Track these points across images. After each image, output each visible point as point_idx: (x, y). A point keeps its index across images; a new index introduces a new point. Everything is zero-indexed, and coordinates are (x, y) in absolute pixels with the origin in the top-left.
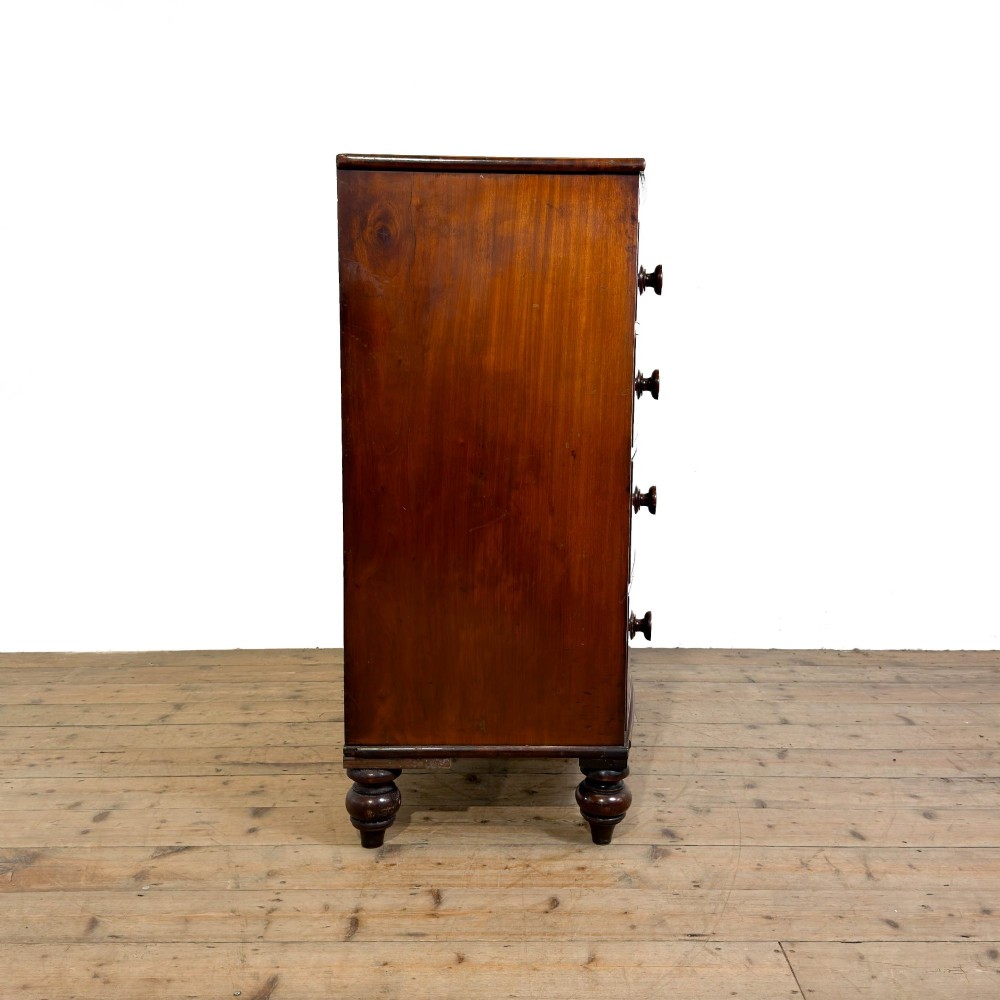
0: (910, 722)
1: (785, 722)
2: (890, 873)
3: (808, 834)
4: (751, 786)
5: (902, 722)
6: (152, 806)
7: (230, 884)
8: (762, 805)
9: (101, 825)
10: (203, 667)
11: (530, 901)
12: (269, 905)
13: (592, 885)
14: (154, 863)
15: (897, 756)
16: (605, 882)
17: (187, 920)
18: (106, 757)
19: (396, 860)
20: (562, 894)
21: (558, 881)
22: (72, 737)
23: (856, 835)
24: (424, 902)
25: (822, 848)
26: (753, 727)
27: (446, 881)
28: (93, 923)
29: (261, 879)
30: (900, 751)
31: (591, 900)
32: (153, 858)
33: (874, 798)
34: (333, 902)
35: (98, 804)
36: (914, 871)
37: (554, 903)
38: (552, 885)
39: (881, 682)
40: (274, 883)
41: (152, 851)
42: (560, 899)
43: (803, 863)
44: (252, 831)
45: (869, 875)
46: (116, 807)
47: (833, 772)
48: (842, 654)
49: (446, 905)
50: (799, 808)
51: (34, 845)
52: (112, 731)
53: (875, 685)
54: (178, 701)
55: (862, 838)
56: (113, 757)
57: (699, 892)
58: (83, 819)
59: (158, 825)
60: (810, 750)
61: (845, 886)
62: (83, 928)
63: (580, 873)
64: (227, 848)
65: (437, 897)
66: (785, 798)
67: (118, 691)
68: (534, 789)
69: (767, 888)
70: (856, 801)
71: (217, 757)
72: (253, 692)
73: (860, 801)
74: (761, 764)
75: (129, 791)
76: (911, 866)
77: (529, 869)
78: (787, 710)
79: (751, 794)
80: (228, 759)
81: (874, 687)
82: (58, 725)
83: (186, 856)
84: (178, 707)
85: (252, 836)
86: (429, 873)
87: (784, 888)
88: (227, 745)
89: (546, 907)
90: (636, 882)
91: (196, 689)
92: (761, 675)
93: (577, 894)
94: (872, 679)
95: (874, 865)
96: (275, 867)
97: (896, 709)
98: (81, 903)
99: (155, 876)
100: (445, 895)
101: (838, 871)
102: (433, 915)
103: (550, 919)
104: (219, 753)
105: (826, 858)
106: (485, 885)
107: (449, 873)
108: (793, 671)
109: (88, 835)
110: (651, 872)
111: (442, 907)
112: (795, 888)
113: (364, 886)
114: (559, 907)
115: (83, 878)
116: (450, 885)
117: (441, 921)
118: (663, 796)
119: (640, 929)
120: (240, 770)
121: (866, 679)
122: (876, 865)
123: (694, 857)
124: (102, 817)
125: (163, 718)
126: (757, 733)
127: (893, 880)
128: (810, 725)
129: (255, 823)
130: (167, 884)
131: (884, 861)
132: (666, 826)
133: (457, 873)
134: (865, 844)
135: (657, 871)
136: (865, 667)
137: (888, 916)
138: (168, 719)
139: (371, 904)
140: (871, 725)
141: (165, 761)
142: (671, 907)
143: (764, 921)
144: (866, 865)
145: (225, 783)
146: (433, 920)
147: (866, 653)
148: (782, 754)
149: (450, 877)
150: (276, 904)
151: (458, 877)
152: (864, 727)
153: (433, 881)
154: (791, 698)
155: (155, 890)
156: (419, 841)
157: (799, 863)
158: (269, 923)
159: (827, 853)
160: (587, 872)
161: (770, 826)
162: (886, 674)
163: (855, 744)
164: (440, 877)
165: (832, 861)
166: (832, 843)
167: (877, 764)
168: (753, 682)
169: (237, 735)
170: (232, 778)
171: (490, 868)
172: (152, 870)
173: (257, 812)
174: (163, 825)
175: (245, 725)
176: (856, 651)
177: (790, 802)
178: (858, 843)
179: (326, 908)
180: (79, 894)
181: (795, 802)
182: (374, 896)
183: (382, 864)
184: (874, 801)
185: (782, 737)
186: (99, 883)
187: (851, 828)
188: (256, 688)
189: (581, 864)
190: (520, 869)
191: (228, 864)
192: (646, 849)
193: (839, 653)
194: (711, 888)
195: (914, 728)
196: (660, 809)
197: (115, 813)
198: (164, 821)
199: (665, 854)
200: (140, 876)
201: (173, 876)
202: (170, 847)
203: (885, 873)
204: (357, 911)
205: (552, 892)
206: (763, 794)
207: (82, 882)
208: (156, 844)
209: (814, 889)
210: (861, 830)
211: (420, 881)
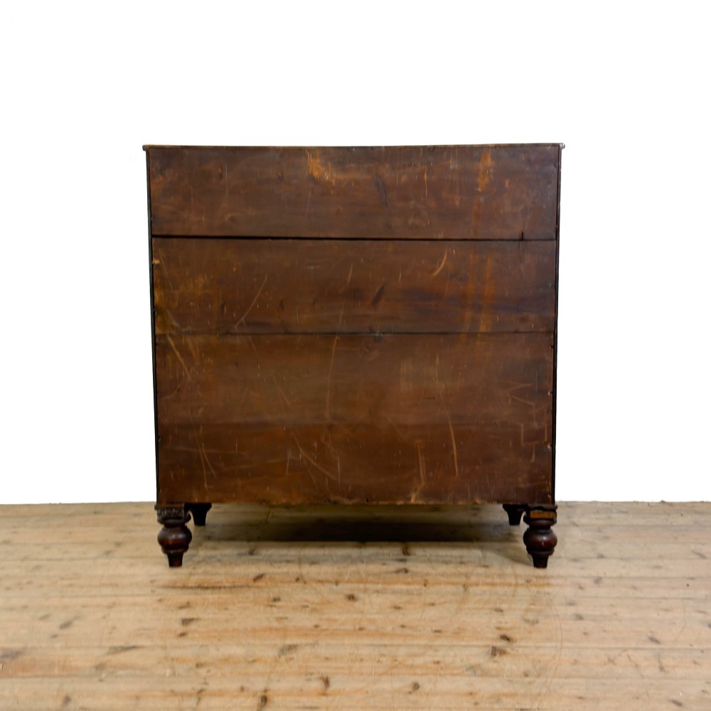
0: (702, 556)
1: (601, 557)
2: (678, 667)
3: (615, 638)
4: (571, 604)
5: (696, 556)
6: (104, 617)
7: (168, 672)
8: (580, 618)
9: (66, 631)
10: (136, 515)
11: (397, 685)
12: (199, 687)
13: (445, 674)
14: (110, 657)
15: (690, 582)
16: (456, 672)
17: (137, 698)
18: (65, 582)
19: (294, 656)
20: (421, 680)
21: (419, 671)
22: (38, 568)
23: (653, 640)
24: (317, 685)
25: (625, 650)
26: (575, 560)
27: (333, 671)
28: (67, 700)
29: (192, 668)
30: (692, 579)
31: (445, 684)
32: (108, 654)
33: (669, 613)
34: (246, 685)
35: (63, 617)
36: (697, 666)
37: (416, 686)
38: (414, 674)
39: (682, 526)
40: (203, 671)
41: (107, 649)
42: (420, 683)
43: (609, 660)
44: (183, 635)
45: (662, 668)
46: (77, 618)
47: (638, 594)
48: (651, 505)
49: (335, 685)
50: (609, 620)
51: (17, 646)
52: (68, 563)
53: (676, 529)
54: (118, 540)
55: (658, 642)
57: (527, 680)
58: (52, 626)
59: (110, 631)
60: (620, 578)
61: (643, 677)
62: (59, 703)
63: (436, 666)
64: (164, 647)
65: (327, 682)
66: (597, 613)
67: (70, 533)
68: (400, 606)
69: (581, 677)
70: (655, 615)
71: (152, 582)
73: (658, 614)
74: (581, 588)
75: (86, 606)
76: (695, 663)
77: (397, 663)
78: (603, 547)
79: (572, 610)
80: (160, 583)
82: (25, 559)
83: (134, 653)
84: (118, 544)
85: (182, 638)
86: (320, 665)
87: (594, 677)
88: (158, 572)
89: (410, 689)
90: (479, 672)
92: (584, 521)
93: (434, 681)
94: (674, 524)
95: (665, 662)
96: (202, 660)
97: (693, 547)
98: (56, 686)
99: (111, 667)
100: (332, 681)
101: (637, 666)
102: (324, 694)
103: (413, 697)
104: (153, 578)
105: (629, 656)
106: (362, 674)
107: (335, 665)
108: (609, 518)
109: (57, 638)
110: (491, 665)
111: (330, 689)
112: (603, 678)
113: (270, 673)
114: (420, 689)
115: (56, 668)
116: (336, 674)
117: (330, 698)
118: (501, 611)
119: (482, 705)
121: (669, 524)
122: (667, 662)
123: (526, 656)
124: (66, 625)
125: (108, 553)
126: (579, 565)
127: (679, 672)
128: (622, 559)
129: (184, 629)
130: (120, 672)
131: (674, 658)
132: (503, 632)
133: (341, 665)
134: (659, 646)
135: (495, 665)
136: (669, 514)
137: (675, 697)
138: (111, 554)
139: (274, 686)
140: (671, 559)
141: (111, 585)
142: (506, 690)
143: (578, 700)
144: (659, 662)
145: (159, 601)
146: (324, 698)
147: (671, 504)
148: (598, 581)
149: (337, 668)
150: (205, 686)
151: (342, 668)
152: (665, 560)
153: (322, 670)
154: (607, 538)
155: (111, 677)
156: (311, 641)
157: (606, 659)
158: (199, 699)
159: (630, 652)
160: (442, 665)
161: (585, 634)
162: (687, 520)
163: (657, 573)
164: (327, 667)
165: (633, 659)
166: (634, 645)
167: (674, 588)
171: (366, 661)
172: (108, 663)
173: (186, 622)
174: (114, 631)
176: (663, 502)
177: (603, 616)
178: (654, 646)
179: (242, 689)
180: (54, 679)
181: (607, 616)
182: (279, 681)
183: (283, 658)
184: (669, 615)
185: (599, 568)
186: (68, 671)
187: (650, 635)
189: (437, 659)
190: (389, 663)
191: (166, 658)
192: (487, 649)
194: (539, 676)
195: (706, 561)
196: (499, 620)
197: (76, 622)
198: (115, 628)
199: (503, 652)
200: (100, 667)
201: (124, 667)
202: (122, 646)
203: (674, 667)
204: (266, 691)
205: (413, 679)
206: (581, 610)
207: (56, 671)
208: (109, 644)
209: (618, 679)
210: (658, 637)
211: (312, 671)
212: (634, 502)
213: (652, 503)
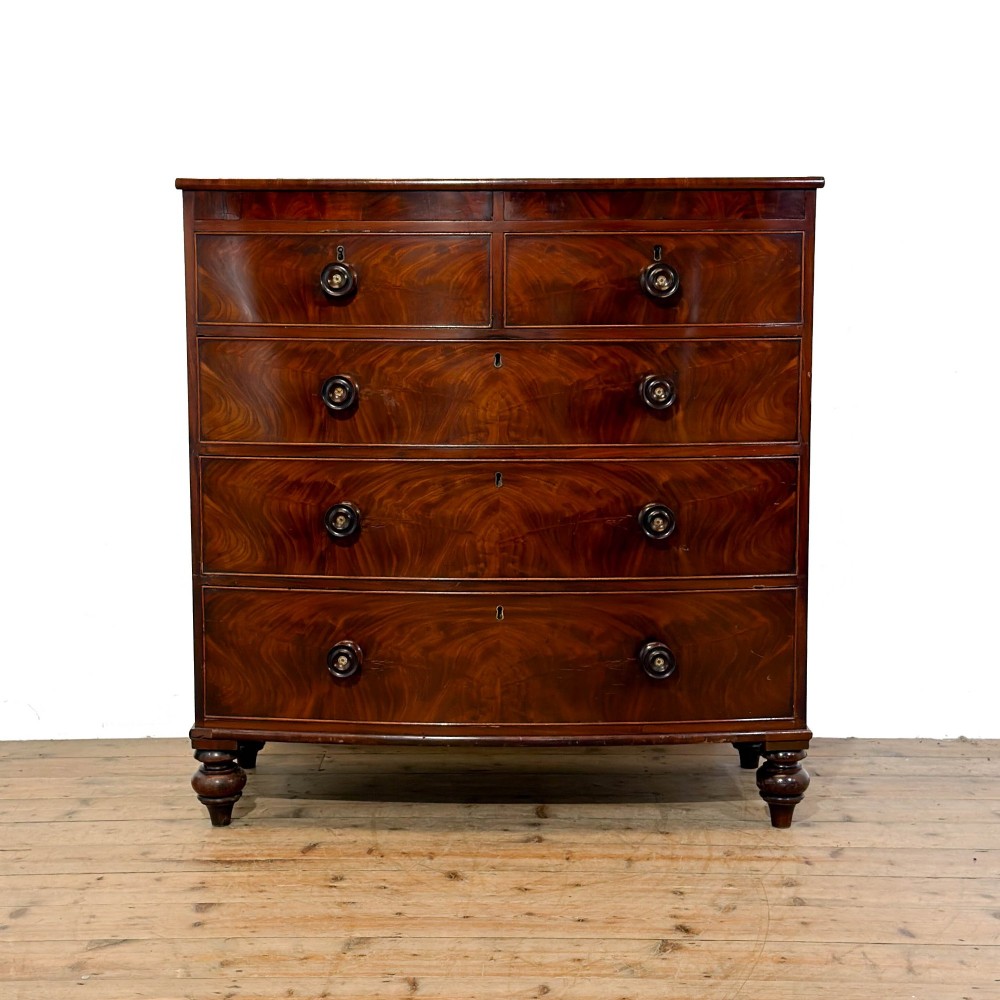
1: (849, 820)
2: (934, 968)
3: (848, 931)
4: (790, 884)
6: (76, 902)
7: (180, 972)
8: (799, 902)
9: (21, 921)
10: (108, 759)
11: (516, 988)
12: (227, 991)
13: (589, 975)
14: (89, 954)
15: (979, 856)
16: (604, 972)
18: (10, 855)
19: (365, 952)
20: (552, 983)
21: (551, 971)
23: (905, 932)
24: (399, 988)
25: (861, 944)
26: (806, 825)
27: (423, 970)
29: (214, 968)
30: (984, 851)
31: (586, 988)
32: (87, 950)
33: (938, 897)
34: (296, 988)
35: (12, 902)
36: (964, 967)
37: (545, 990)
38: (543, 975)
39: (985, 775)
40: (230, 972)
41: (86, 944)
42: (551, 986)
43: (834, 958)
44: (197, 925)
45: (910, 970)
46: (33, 904)
47: (894, 871)
48: (942, 744)
49: (425, 989)
50: (843, 906)
52: (10, 828)
53: (975, 780)
54: (84, 796)
55: (912, 936)
56: (18, 855)
57: (709, 981)
59: (87, 920)
60: (872, 849)
61: (880, 980)
63: (576, 964)
64: (171, 941)
65: (414, 984)
66: (829, 897)
67: (6, 786)
68: (528, 887)
69: (787, 979)
70: (915, 900)
71: (144, 854)
72: (176, 786)
73: (920, 899)
74: (808, 863)
75: (45, 888)
76: (962, 962)
77: (518, 960)
78: (852, 807)
79: (790, 892)
80: (157, 856)
81: (975, 782)
83: (125, 948)
84: (85, 802)
85: (198, 930)
86: (404, 963)
87: (808, 979)
88: (152, 841)
89: (536, 993)
90: (639, 972)
91: (109, 783)
92: (830, 768)
93: (571, 983)
94: (973, 773)
95: (916, 961)
96: (230, 957)
97: (995, 806)
98: (16, 991)
99: (94, 967)
100: (421, 983)
101: (874, 965)
104: (146, 850)
105: (864, 954)
106: (467, 975)
107: (427, 963)
108: (871, 763)
109: (8, 930)
110: (657, 964)
111: (419, 993)
112: (820, 980)
113: (331, 974)
114: (550, 993)
115: (12, 970)
116: (428, 974)
118: (682, 893)
120: (172, 867)
121: (965, 773)
122: (921, 961)
123: (710, 951)
124: (19, 913)
125: (70, 814)
126: (810, 831)
127: (936, 974)
128: (880, 823)
129: (199, 917)
130: (108, 973)
131: (932, 957)
132: (680, 922)
133: (435, 963)
134: (913, 941)
135: (664, 964)
136: (967, 759)
138: (73, 816)
139: (337, 990)
140: (956, 823)
141: (82, 859)
142: (678, 995)
144: (908, 960)
145: (158, 880)
147: (975, 743)
148: (836, 853)
149: (429, 967)
150: (235, 990)
151: (436, 967)
152: (947, 826)
153: (408, 970)
154: (862, 793)
155: (96, 979)
156: (390, 934)
157: (830, 957)
159: (867, 949)
160: (584, 963)
161: (803, 923)
162: (995, 767)
163: (930, 843)
164: (415, 966)
165: (869, 956)
166: (874, 940)
167: (952, 864)
168: (818, 775)
169: (163, 832)
170: (165, 875)
171: (473, 959)
172: (89, 961)
173: (201, 907)
174: (92, 920)
175: (172, 821)
176: (962, 740)
177: (835, 900)
178: (908, 940)
179: (290, 993)
180: (12, 983)
181: (840, 900)
182: (343, 983)
183: (349, 955)
184: (937, 901)
185: (841, 837)
186: (30, 973)
187: (901, 926)
188: (178, 781)
189: (577, 956)
190: (507, 960)
191: (175, 954)
192: (654, 943)
193: (938, 742)
194: (726, 977)
196: (677, 906)
197: (34, 909)
198: (94, 917)
199: (676, 947)
200: (78, 967)
201: (114, 967)
202: (106, 941)
203: (929, 967)
205: (542, 980)
206: (804, 892)
207: (12, 973)
208: (88, 938)
209: (842, 981)
210: (912, 929)
211: (392, 971)
212: (917, 739)
213: (945, 740)
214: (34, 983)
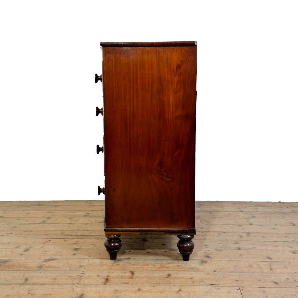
0: (294, 225)
1: (251, 224)
2: (278, 269)
3: (253, 257)
4: (236, 243)
5: (291, 225)
6: (42, 247)
7: (68, 269)
8: (239, 249)
9: (26, 253)
10: (56, 206)
11: (161, 275)
12: (80, 275)
13: (182, 271)
14: (44, 263)
15: (287, 235)
16: (186, 270)
17: (55, 279)
18: (26, 233)
19: (120, 263)
20: (171, 273)
21: (171, 269)
22: (15, 227)
23: (269, 258)
24: (129, 274)
25: (257, 262)
26: (240, 226)
27: (136, 269)
28: (27, 279)
29: (78, 268)
30: (288, 234)
31: (181, 275)
32: (44, 262)
33: (277, 247)
34: (100, 274)
35: (25, 247)
36: (286, 268)
37: (169, 275)
38: (169, 270)
39: (286, 212)
40: (82, 269)
41: (43, 260)
42: (171, 274)
43: (250, 266)
44: (74, 254)
45: (271, 269)
46: (30, 248)
47: (265, 240)
49: (136, 275)
50: (251, 250)
51: (6, 258)
52: (27, 225)
53: (284, 213)
54: (48, 216)
55: (270, 259)
56: (28, 233)
57: (215, 273)
58: (21, 251)
59: (44, 253)
60: (258, 233)
61: (263, 272)
62: (23, 281)
63: (178, 267)
64: (67, 259)
65: (133, 273)
66: (247, 247)
67: (28, 213)
68: (165, 244)
69: (237, 272)
70: (270, 248)
71: (62, 233)
72: (73, 214)
73: (272, 248)
74: (241, 237)
75: (35, 243)
76: (285, 267)
77: (162, 266)
78: (252, 221)
79: (236, 246)
80: (66, 234)
81: (284, 214)
82: (9, 224)
83: (54, 261)
84: (48, 218)
85: (74, 256)
86: (131, 266)
87: (243, 272)
88: (65, 230)
89: (167, 276)
90: (196, 270)
91: (54, 213)
92: (245, 210)
93: (177, 273)
94: (283, 211)
95: (273, 267)
96: (82, 264)
97: (290, 221)
98: (22, 274)
99: (45, 267)
100: (135, 273)
101: (261, 268)
102: (131, 278)
103: (168, 279)
104: (63, 232)
105: (258, 264)
106: (147, 270)
107: (136, 267)
108: (256, 209)
109: (22, 255)
110: (201, 267)
111: (134, 276)
112: (246, 272)
113: (110, 270)
114: (171, 276)
115: (22, 267)
116: (137, 270)
117: (134, 279)
118: (207, 246)
119: (195, 283)
120: (69, 237)
121: (281, 211)
122: (274, 267)
123: (215, 263)
124: (26, 250)
125: (44, 221)
126: (241, 228)
127: (278, 271)
128: (260, 225)
129: (76, 252)
130: (48, 269)
131: (277, 265)
132: (207, 254)
133: (139, 267)
134: (271, 260)
135: (203, 267)
136: (281, 207)
137: (275, 281)
138: (45, 222)
139: (111, 275)
140: (280, 226)
141: (45, 234)
142: (206, 277)
143: (235, 281)
144: (270, 266)
145: (65, 241)
146: (131, 279)
147: (283, 203)
148: (248, 234)
149: (137, 268)
150: (83, 275)
151: (140, 268)
152: (278, 226)
153: (131, 269)
154: (255, 217)
155: (45, 271)
156: (127, 258)
157: (249, 265)
158: (80, 279)
159: (259, 263)
160: (180, 267)
161: (241, 255)
162: (290, 210)
163: (274, 231)
164: (134, 268)
165: (259, 265)
166: (261, 260)
167: (280, 237)
168: (242, 212)
169: (68, 227)
170: (67, 239)
171: (150, 265)
172: (44, 265)
173: (76, 249)
174: (46, 253)
175: (71, 224)
176: (280, 202)
177: (249, 248)
178: (269, 260)
179: (98, 276)
180: (21, 272)
181: (251, 248)
182: (113, 273)
183: (115, 264)
184: (277, 248)
185: (250, 229)
186: (27, 269)
187: (268, 256)
188: (74, 212)
189: (178, 265)
190: (159, 266)
191: (67, 263)
192: (200, 261)
193: (274, 203)
194: (220, 272)
195: (295, 227)
196: (206, 250)
197: (30, 249)
198: (46, 252)
199: (206, 262)
200: (40, 267)
201: (50, 267)
202: (49, 259)
203: (276, 269)
204: (108, 277)
205: (169, 272)
206: (239, 246)
207: (22, 269)
208: (44, 258)
209: (252, 273)
210: (271, 257)
211: (127, 269)
212: (268, 202)
213: (275, 202)
214: (27, 272)
